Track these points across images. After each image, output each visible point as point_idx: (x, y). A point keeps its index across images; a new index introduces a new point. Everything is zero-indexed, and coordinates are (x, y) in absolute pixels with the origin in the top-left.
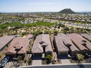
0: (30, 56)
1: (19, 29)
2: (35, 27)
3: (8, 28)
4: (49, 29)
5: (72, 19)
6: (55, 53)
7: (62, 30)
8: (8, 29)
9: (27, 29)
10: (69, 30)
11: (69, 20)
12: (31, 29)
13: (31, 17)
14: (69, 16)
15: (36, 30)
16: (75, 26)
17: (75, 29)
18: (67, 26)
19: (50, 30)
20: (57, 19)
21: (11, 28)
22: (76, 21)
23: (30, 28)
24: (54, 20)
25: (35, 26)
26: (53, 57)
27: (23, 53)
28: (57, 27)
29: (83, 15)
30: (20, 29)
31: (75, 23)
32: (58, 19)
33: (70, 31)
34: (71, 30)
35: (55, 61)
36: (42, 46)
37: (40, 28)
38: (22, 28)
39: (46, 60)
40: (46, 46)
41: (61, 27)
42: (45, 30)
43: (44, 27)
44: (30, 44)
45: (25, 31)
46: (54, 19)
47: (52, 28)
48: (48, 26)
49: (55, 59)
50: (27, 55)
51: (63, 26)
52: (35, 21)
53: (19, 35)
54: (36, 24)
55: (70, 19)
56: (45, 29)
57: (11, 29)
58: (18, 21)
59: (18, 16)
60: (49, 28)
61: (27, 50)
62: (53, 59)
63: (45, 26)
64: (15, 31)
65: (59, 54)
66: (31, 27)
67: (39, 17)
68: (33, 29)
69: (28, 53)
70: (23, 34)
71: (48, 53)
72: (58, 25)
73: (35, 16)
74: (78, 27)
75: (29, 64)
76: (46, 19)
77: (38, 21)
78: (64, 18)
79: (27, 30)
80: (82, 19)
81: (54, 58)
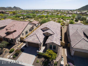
6: (66, 49)
23: (41, 18)
25: (47, 17)
26: (60, 57)
28: (75, 20)
30: (31, 19)
36: (44, 34)
37: (52, 19)
38: (33, 18)
43: (57, 19)
46: (71, 14)
47: (66, 21)
48: (62, 19)
60: (64, 20)
62: (57, 60)
63: (59, 18)
65: (73, 53)
75: (14, 58)
77: (52, 14)
81: (61, 60)
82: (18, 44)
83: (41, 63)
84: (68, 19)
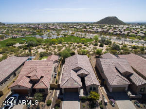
0: (56, 93)
1: (34, 48)
2: (61, 45)
3: (15, 45)
4: (85, 48)
5: (121, 32)
7: (107, 50)
8: (15, 47)
9: (47, 47)
10: (120, 49)
11: (116, 34)
12: (55, 47)
13: (53, 29)
14: (115, 28)
15: (64, 49)
16: (129, 43)
17: (130, 48)
18: (114, 42)
19: (87, 49)
20: (96, 32)
21: (21, 45)
22: (128, 36)
24: (92, 34)
25: (60, 43)
26: (101, 96)
27: (45, 87)
28: (99, 44)
29: (137, 27)
30: (36, 47)
31: (128, 39)
32: (98, 32)
33: (122, 51)
34: (122, 49)
35: (106, 104)
36: (78, 75)
37: (70, 46)
38: (40, 46)
39: (87, 102)
40: (87, 75)
41: (106, 44)
42: (78, 49)
43: (75, 44)
44: (55, 71)
45: (45, 50)
46: (91, 32)
47: (90, 47)
48: (83, 43)
49: (106, 101)
50: (51, 91)
51: (109, 43)
52: (61, 36)
53: (34, 57)
54: (63, 40)
55: (118, 32)
56: (78, 47)
57: (20, 47)
58: (32, 34)
59: (30, 27)
60: (85, 45)
61: (51, 83)
63: (78, 43)
64: (27, 51)
65: (111, 90)
66: (54, 44)
67: (65, 30)
68: (58, 47)
69: (52, 88)
70: (42, 56)
71: (91, 89)
72: (99, 42)
73: (59, 28)
74: (134, 44)
76: (78, 32)
77: (65, 35)
78: (108, 30)
79: (48, 49)
80: (138, 32)
81: (103, 99)
82: (50, 94)
83: (88, 106)
84: (90, 44)
